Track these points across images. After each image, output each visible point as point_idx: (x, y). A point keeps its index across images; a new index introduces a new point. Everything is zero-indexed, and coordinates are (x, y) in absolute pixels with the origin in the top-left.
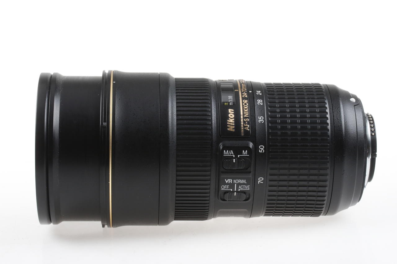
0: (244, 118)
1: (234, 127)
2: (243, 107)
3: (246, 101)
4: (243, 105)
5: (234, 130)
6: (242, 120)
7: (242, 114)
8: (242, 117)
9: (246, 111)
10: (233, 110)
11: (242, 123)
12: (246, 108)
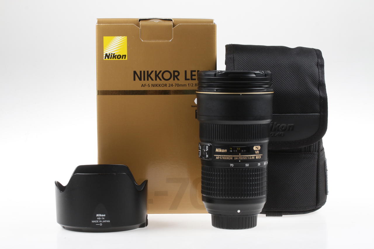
0: (222, 157)
1: (218, 151)
2: (228, 157)
3: (232, 158)
4: (229, 157)
5: (216, 151)
6: (221, 156)
7: (224, 156)
8: (222, 156)
9: (226, 158)
10: (226, 152)
11: (219, 156)
12: (227, 158)
